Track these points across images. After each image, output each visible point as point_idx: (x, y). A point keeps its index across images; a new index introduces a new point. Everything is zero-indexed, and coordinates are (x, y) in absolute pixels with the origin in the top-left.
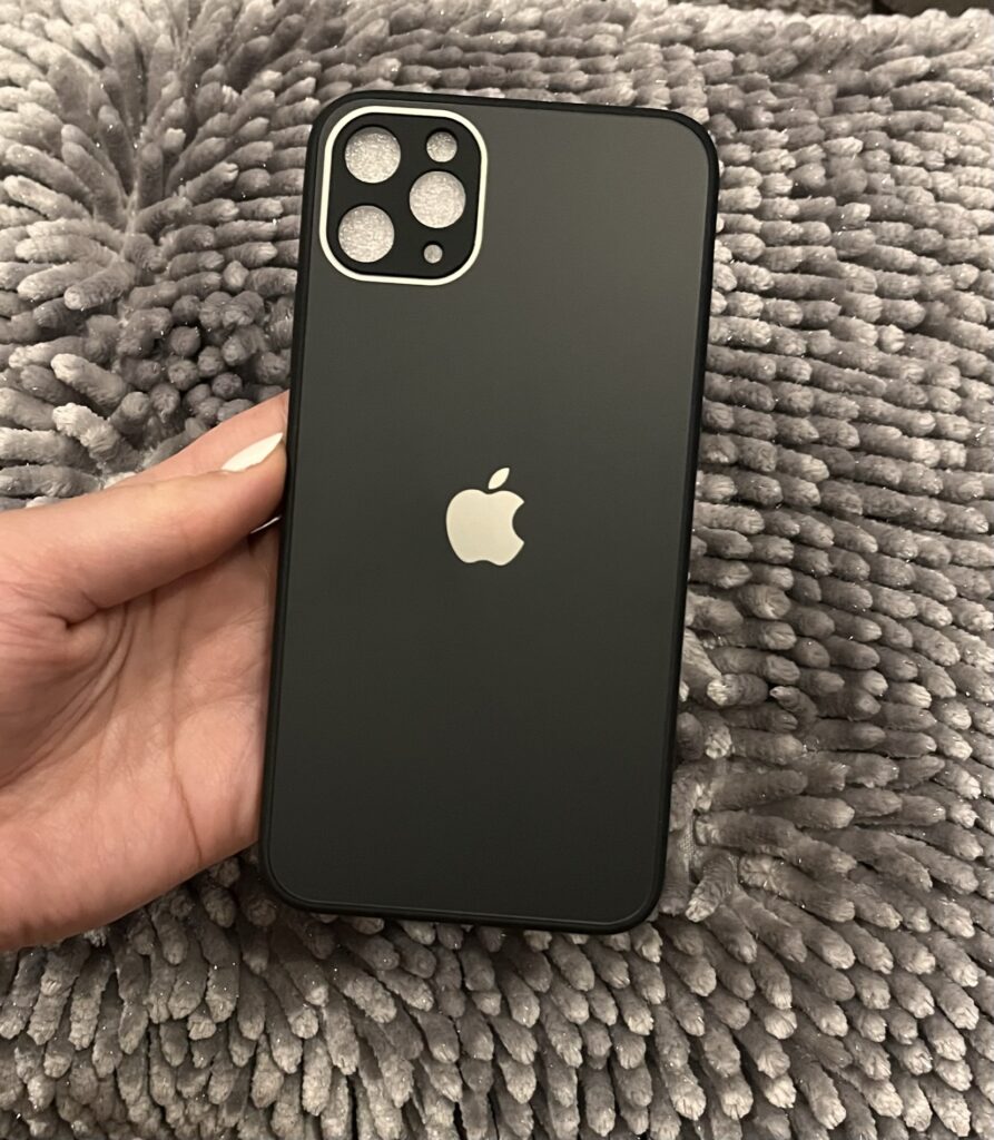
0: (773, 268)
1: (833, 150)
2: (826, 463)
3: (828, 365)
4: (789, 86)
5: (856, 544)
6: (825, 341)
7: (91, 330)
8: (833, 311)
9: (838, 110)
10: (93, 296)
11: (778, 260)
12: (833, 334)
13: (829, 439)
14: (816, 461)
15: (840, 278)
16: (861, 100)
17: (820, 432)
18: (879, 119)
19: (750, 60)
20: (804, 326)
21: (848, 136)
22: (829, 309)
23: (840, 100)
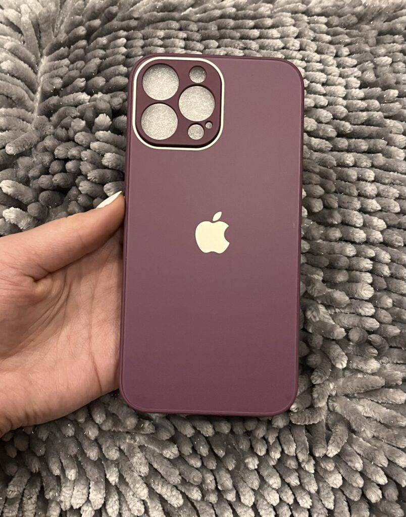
0: (352, 123)
1: (378, 63)
2: (385, 221)
3: (382, 171)
4: (355, 32)
5: (401, 261)
6: (380, 159)
7: (20, 165)
8: (383, 144)
9: (378, 42)
10: (20, 147)
11: (355, 119)
12: (384, 155)
13: (385, 209)
14: (380, 220)
15: (385, 127)
16: (388, 38)
17: (381, 205)
18: (399, 47)
19: (335, 20)
20: (369, 152)
21: (385, 56)
22: (381, 143)
23: (379, 37)
